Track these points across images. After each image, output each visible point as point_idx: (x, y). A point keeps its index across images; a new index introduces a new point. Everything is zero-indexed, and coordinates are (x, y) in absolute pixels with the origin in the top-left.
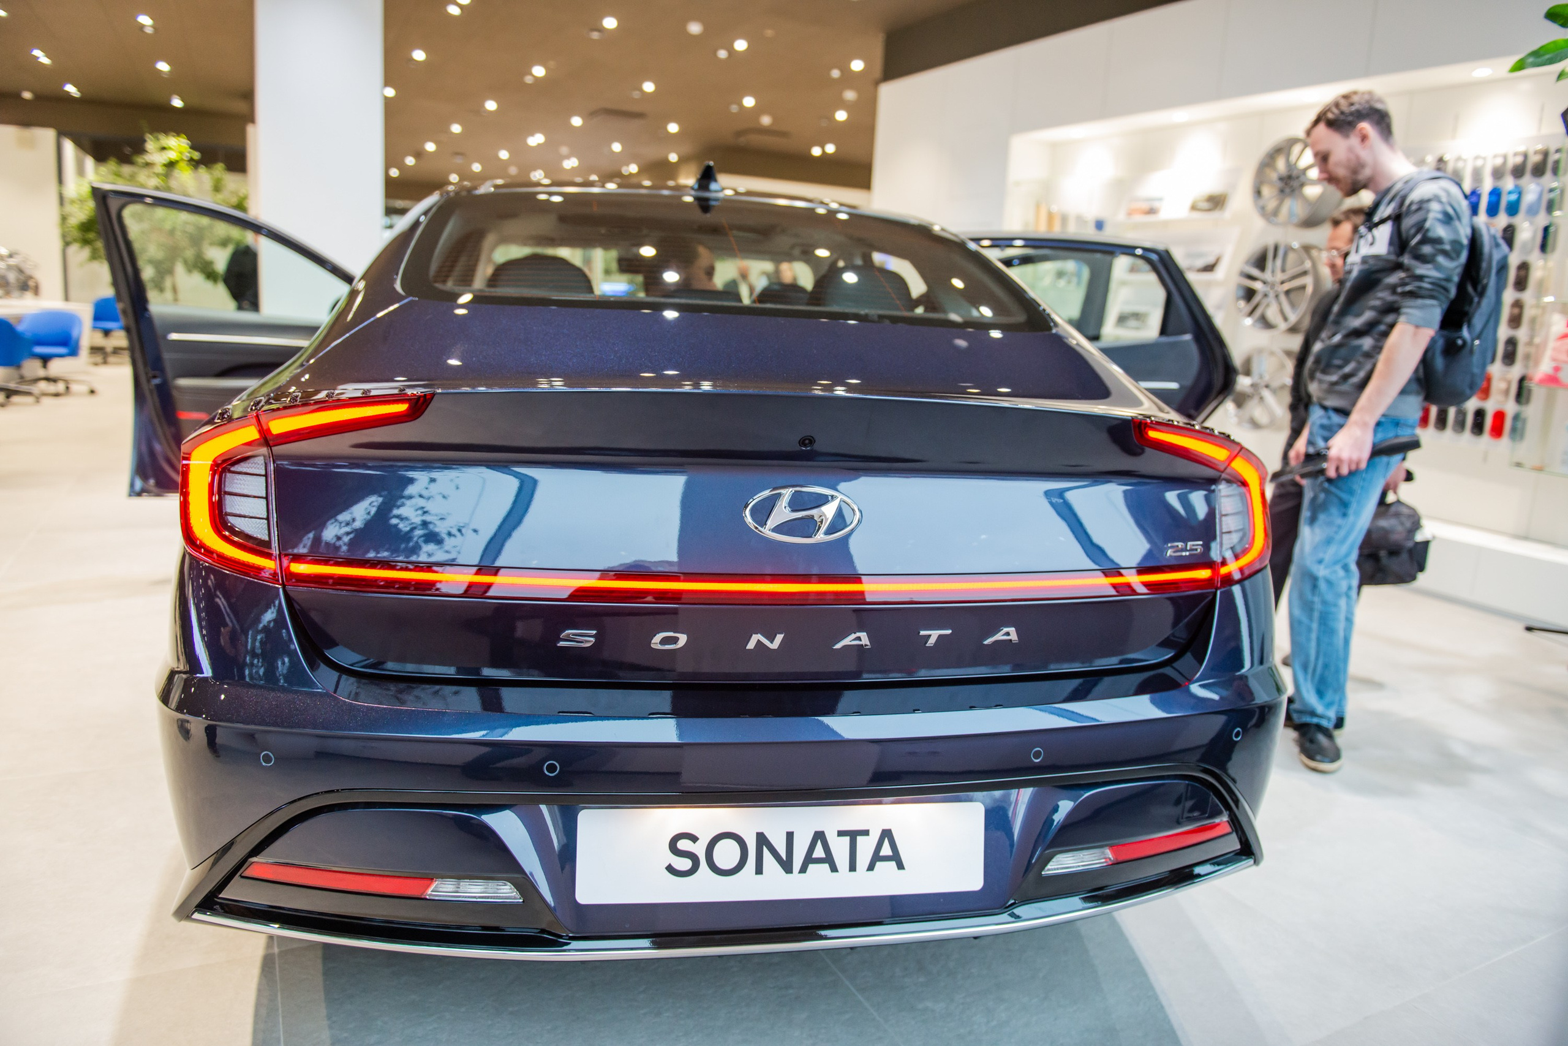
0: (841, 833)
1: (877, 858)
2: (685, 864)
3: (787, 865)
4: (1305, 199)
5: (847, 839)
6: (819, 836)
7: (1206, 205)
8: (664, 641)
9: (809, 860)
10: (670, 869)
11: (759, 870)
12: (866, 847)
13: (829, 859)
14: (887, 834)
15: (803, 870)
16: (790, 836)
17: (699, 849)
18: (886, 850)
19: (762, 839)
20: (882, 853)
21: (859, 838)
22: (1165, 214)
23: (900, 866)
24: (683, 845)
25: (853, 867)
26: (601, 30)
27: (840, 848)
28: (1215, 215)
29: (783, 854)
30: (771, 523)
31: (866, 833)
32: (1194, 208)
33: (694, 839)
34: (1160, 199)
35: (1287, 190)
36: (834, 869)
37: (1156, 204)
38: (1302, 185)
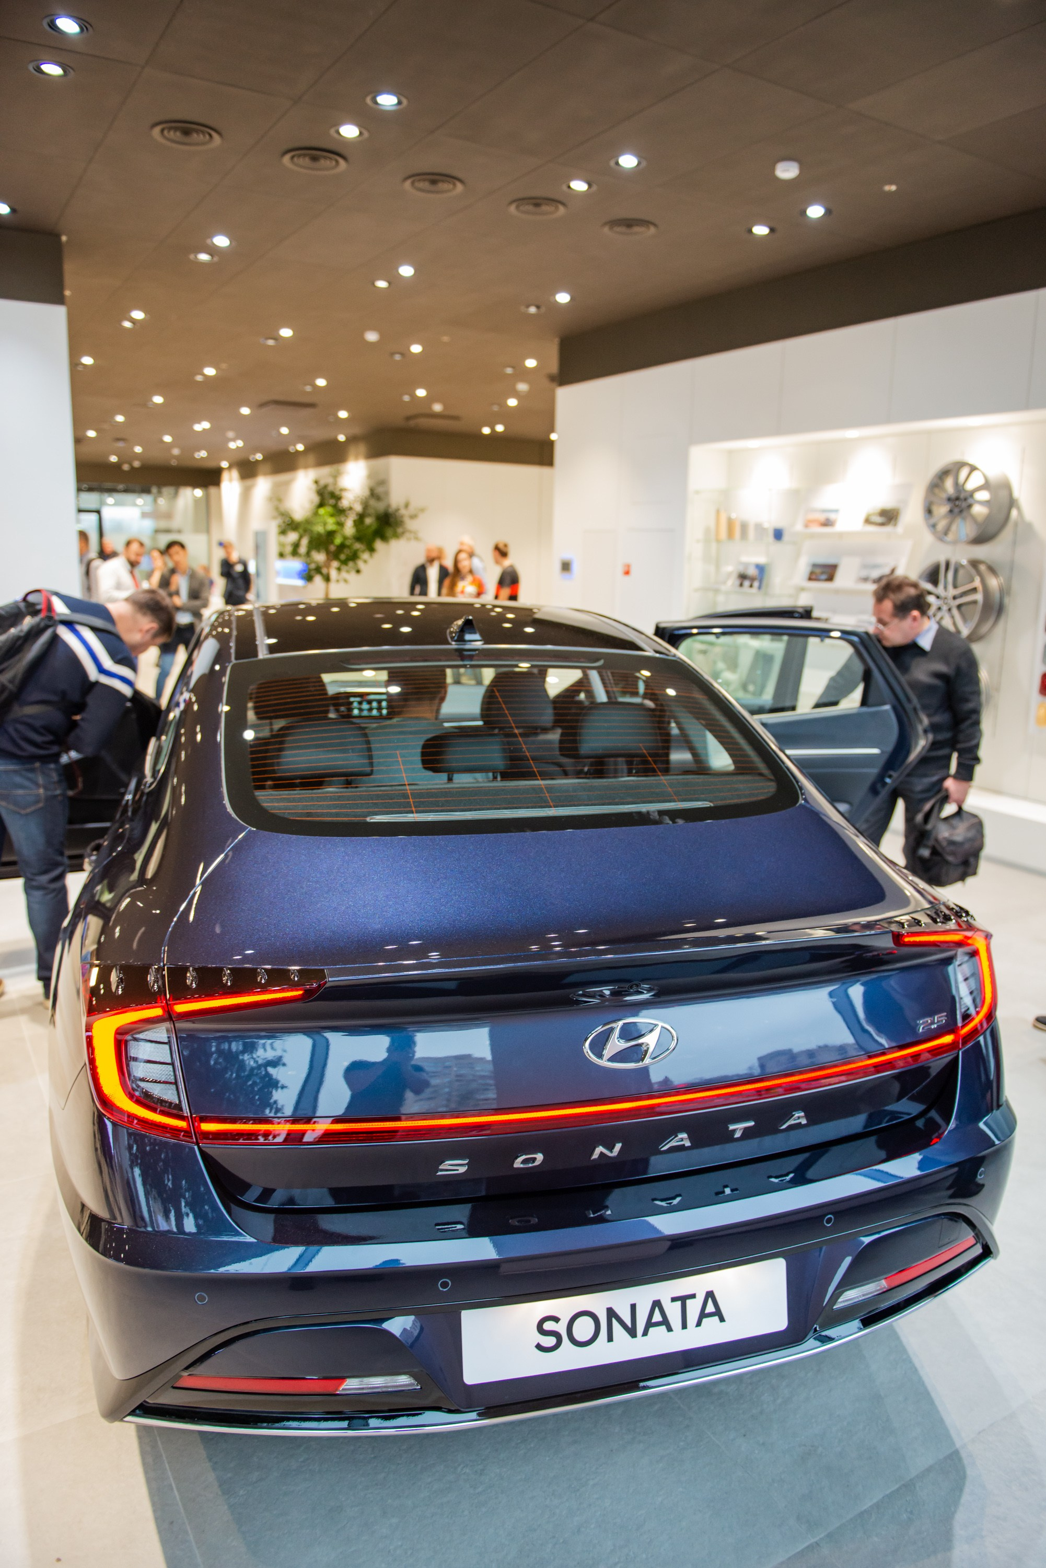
0: (674, 1299)
1: (703, 1315)
2: (550, 1341)
3: (632, 1332)
4: (974, 519)
5: (679, 1303)
6: (657, 1304)
7: (879, 520)
8: (524, 1162)
9: (650, 1324)
10: (539, 1347)
11: (610, 1339)
12: (694, 1308)
13: (665, 1322)
14: (710, 1295)
15: (645, 1333)
16: (633, 1307)
17: (561, 1328)
18: (710, 1308)
19: (611, 1313)
20: (707, 1311)
21: (689, 1302)
22: (839, 527)
23: (722, 1319)
24: (548, 1326)
25: (684, 1326)
26: (277, 338)
27: (673, 1311)
28: (888, 529)
29: (629, 1323)
30: (609, 1051)
31: (693, 1296)
32: (868, 521)
33: (556, 1319)
34: (836, 511)
35: (956, 510)
36: (670, 1329)
37: (832, 516)
38: (970, 506)
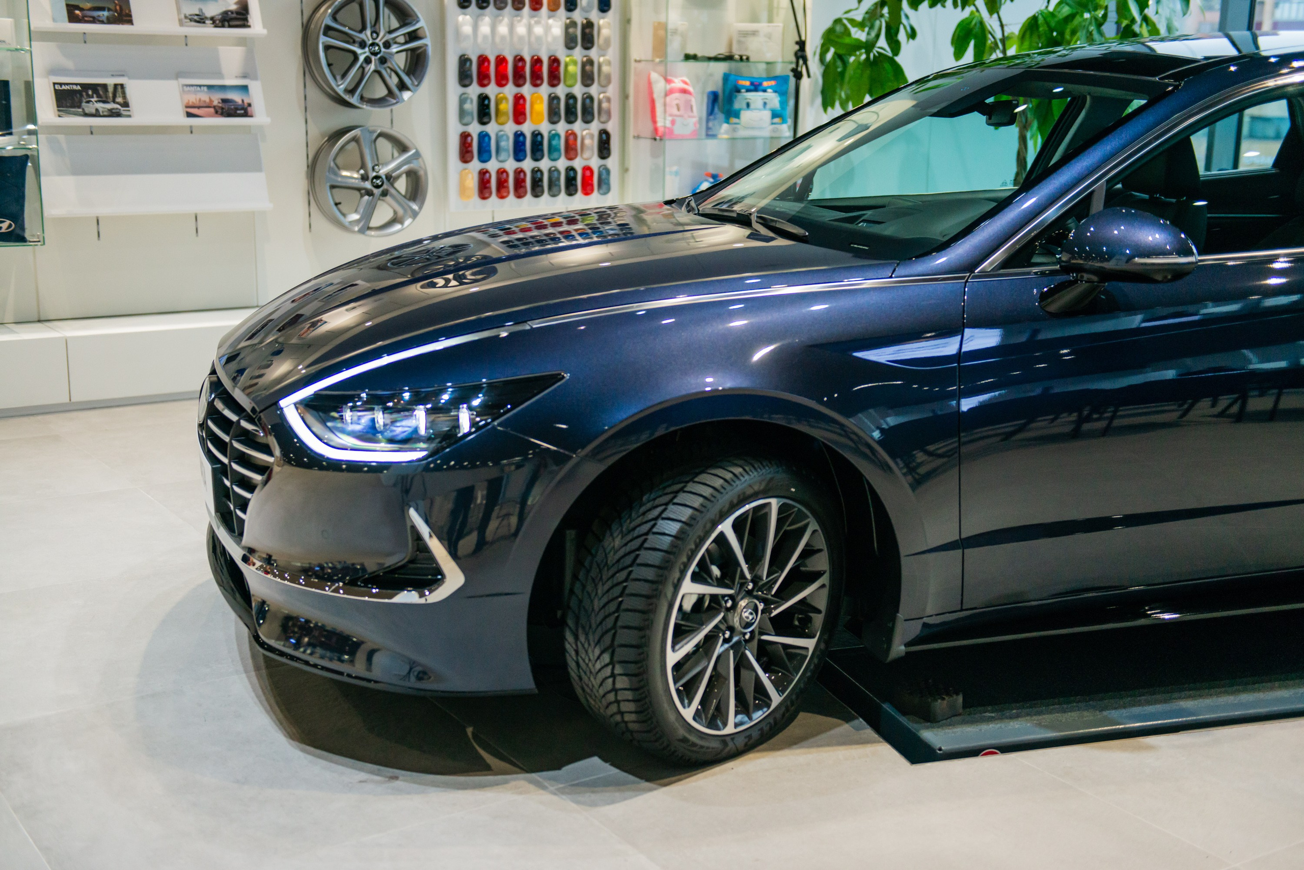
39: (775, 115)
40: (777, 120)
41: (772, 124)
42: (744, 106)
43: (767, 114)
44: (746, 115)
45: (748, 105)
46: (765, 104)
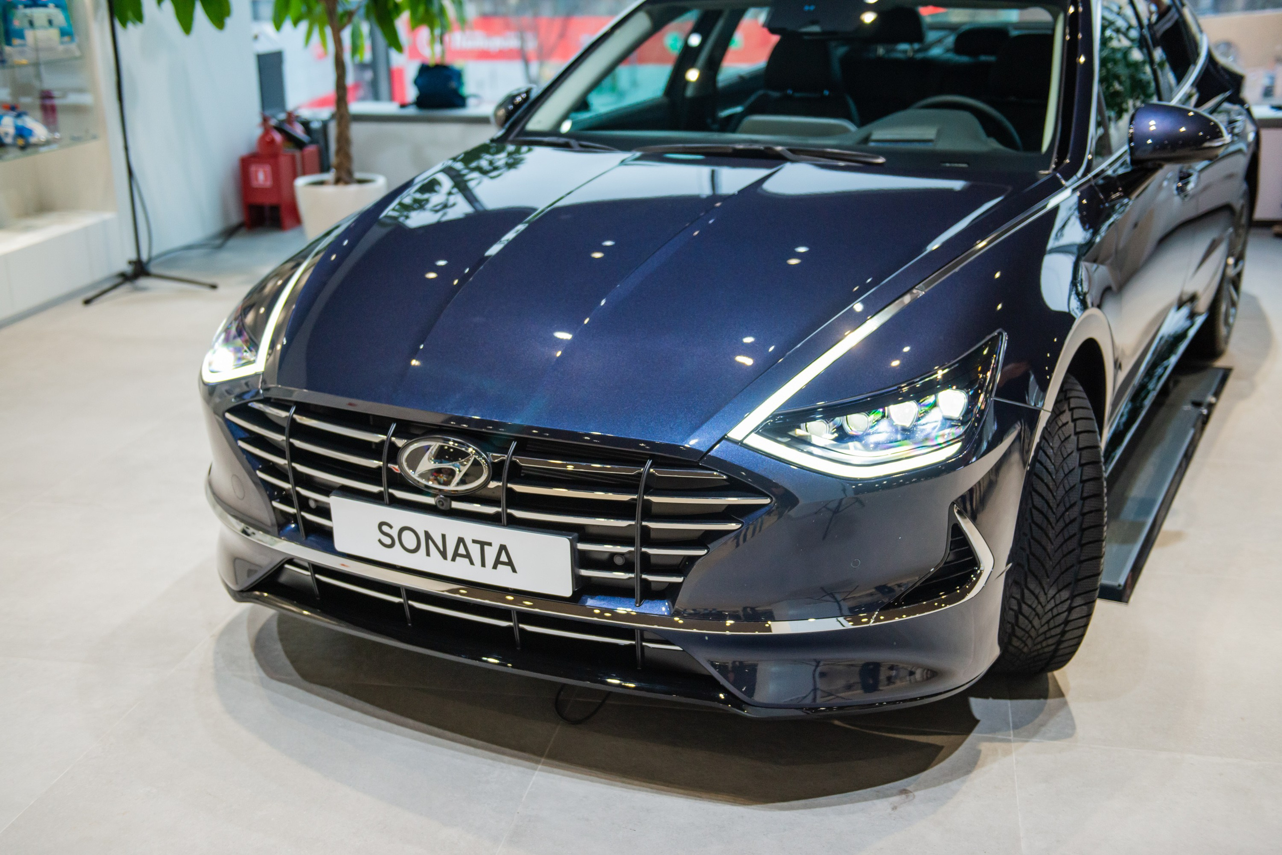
39: (64, 33)
40: (66, 39)
41: (62, 43)
42: (26, 24)
43: (54, 33)
44: (29, 34)
45: (31, 24)
46: (50, 22)
